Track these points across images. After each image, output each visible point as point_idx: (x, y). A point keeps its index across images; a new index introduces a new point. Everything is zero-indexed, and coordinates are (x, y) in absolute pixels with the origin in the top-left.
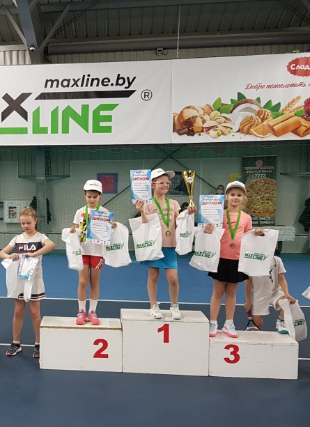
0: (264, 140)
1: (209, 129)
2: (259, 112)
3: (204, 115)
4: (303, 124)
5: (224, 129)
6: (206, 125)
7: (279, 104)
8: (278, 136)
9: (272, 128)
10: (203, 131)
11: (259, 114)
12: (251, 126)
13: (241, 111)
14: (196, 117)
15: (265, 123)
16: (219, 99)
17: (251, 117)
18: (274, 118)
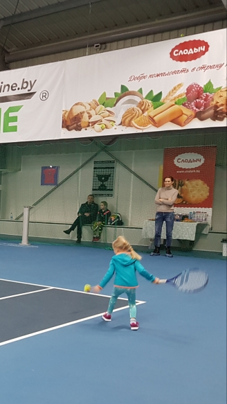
0: (144, 131)
1: (94, 123)
2: (140, 103)
3: (90, 110)
4: (184, 112)
5: (107, 123)
6: (92, 120)
7: (160, 94)
8: (157, 127)
9: (152, 118)
10: (89, 126)
11: (141, 105)
12: (132, 118)
13: (123, 104)
14: (83, 112)
15: (146, 114)
16: (105, 93)
17: (133, 109)
18: (155, 108)
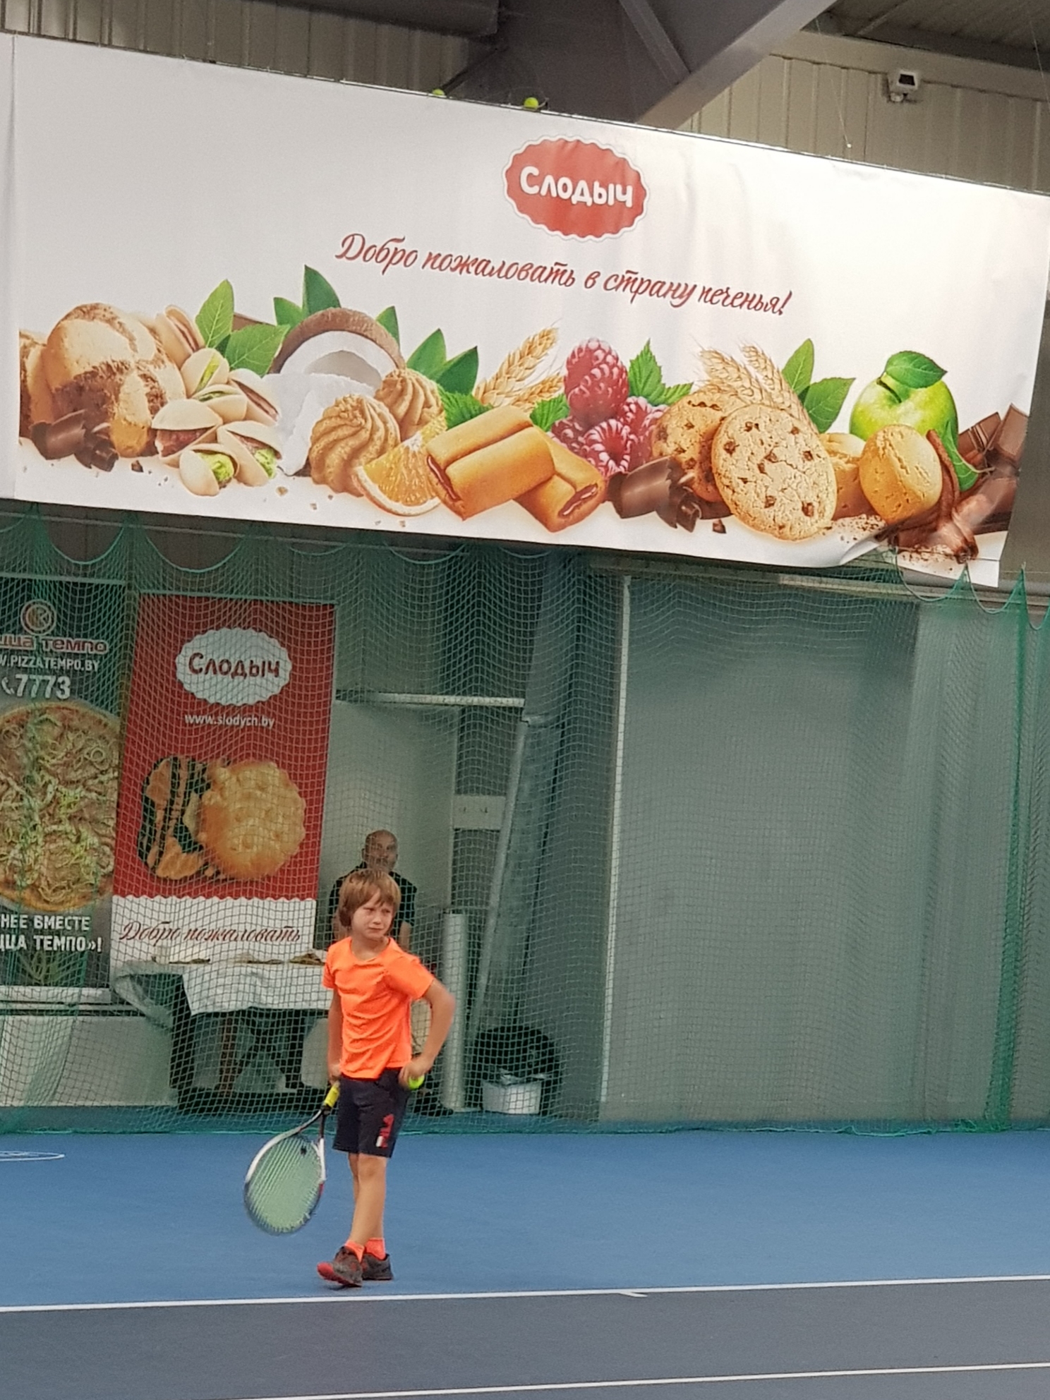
0: (412, 526)
1: (180, 439)
2: (389, 383)
3: (157, 362)
4: (560, 466)
5: (243, 453)
6: (166, 420)
7: (471, 357)
8: (463, 514)
9: (440, 470)
10: (150, 450)
11: (392, 390)
12: (355, 453)
13: (317, 368)
14: (115, 370)
15: (416, 441)
16: (225, 294)
17: (360, 407)
18: (452, 424)
